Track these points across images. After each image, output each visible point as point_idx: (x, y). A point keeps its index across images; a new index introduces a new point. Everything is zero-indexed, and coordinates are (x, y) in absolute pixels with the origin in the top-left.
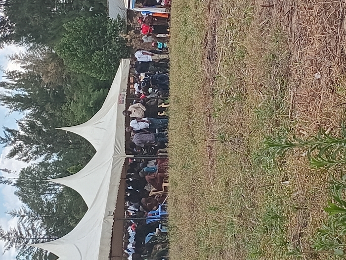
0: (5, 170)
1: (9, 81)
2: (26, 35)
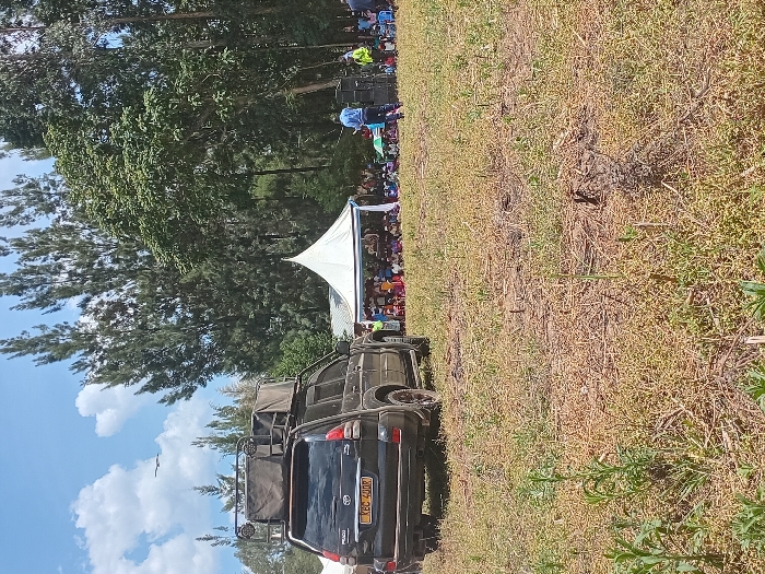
0: (221, 528)
1: (221, 420)
2: (237, 363)
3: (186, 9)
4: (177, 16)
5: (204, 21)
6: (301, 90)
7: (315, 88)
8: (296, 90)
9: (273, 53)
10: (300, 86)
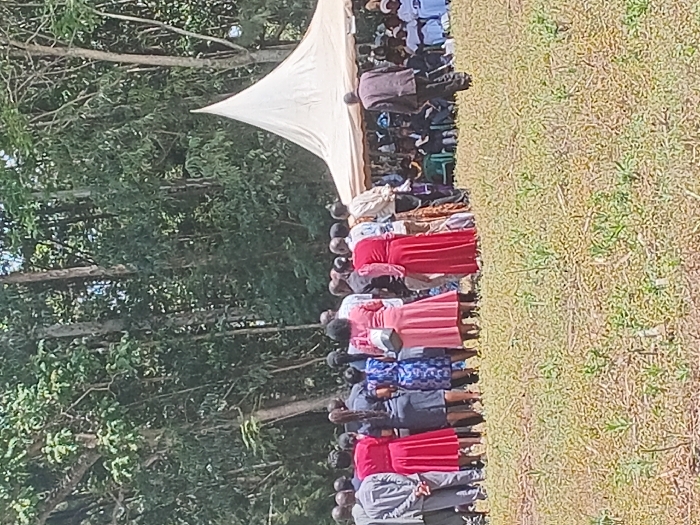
3: (43, 263)
4: (26, 278)
5: (80, 283)
6: (273, 414)
7: (303, 407)
8: (264, 415)
9: (218, 343)
10: (270, 404)
